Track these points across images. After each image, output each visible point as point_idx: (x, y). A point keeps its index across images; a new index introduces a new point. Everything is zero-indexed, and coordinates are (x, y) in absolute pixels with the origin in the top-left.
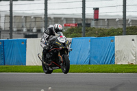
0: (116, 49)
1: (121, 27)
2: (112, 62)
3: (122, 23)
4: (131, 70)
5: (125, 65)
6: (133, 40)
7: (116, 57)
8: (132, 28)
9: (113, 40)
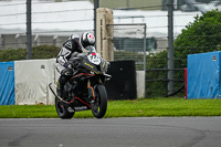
0: (16, 82)
1: (24, 47)
2: (11, 101)
3: (26, 40)
4: (40, 114)
5: (31, 106)
6: (43, 67)
7: (17, 94)
8: (40, 49)
9: (12, 67)
